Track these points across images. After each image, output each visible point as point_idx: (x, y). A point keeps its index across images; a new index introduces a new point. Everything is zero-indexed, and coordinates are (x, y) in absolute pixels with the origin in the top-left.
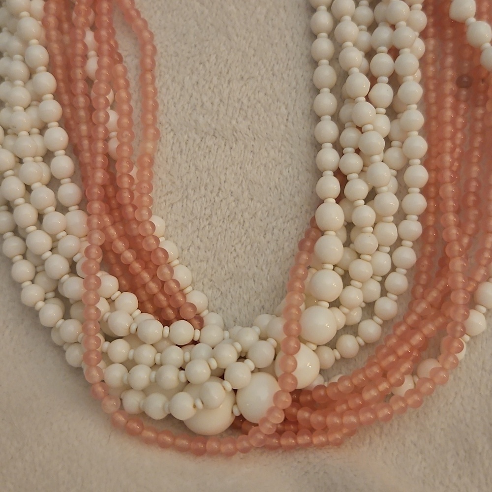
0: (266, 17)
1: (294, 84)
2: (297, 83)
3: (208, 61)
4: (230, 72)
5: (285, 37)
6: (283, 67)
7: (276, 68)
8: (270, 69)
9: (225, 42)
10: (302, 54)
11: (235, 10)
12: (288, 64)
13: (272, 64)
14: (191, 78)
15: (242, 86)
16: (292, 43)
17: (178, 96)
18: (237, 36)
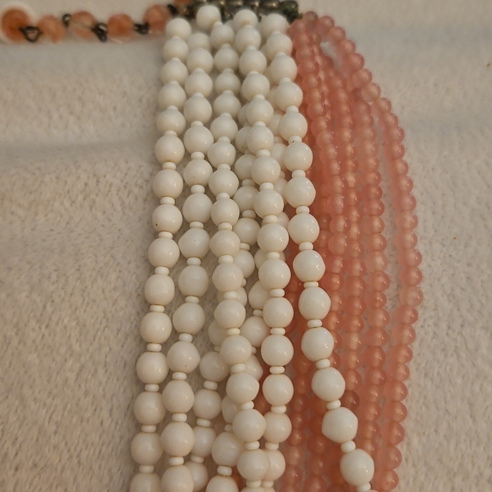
0: (78, 375)
1: (106, 480)
2: (111, 478)
4: (19, 453)
5: (101, 409)
6: (94, 454)
7: (84, 455)
8: (75, 455)
9: (17, 407)
10: (121, 438)
11: (37, 361)
12: (101, 451)
13: (79, 449)
15: (34, 477)
16: (110, 420)
18: (35, 400)
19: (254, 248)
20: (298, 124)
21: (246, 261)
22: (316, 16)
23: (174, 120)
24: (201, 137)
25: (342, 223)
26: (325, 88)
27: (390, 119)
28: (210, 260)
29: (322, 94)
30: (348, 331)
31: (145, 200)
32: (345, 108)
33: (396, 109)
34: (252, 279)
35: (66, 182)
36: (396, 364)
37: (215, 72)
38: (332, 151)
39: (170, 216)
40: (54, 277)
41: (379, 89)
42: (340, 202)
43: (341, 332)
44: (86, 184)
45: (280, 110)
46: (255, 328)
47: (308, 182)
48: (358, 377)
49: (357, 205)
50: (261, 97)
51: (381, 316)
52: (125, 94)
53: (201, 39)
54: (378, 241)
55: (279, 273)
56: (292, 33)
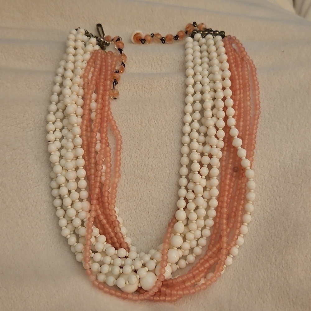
0: (165, 134)
2: (174, 161)
3: (142, 149)
4: (149, 154)
6: (170, 155)
7: (167, 154)
8: (164, 155)
9: (149, 142)
11: (154, 130)
14: (134, 155)
15: (153, 160)
17: (129, 161)
18: (154, 140)
19: (214, 99)
20: (227, 65)
21: (212, 102)
22: (231, 37)
23: (191, 64)
24: (199, 69)
25: (238, 92)
26: (234, 56)
27: (252, 65)
28: (202, 101)
29: (233, 58)
30: (240, 121)
31: (182, 88)
32: (239, 62)
33: (254, 63)
34: (213, 107)
35: (160, 82)
36: (253, 130)
37: (201, 52)
38: (236, 73)
39: (191, 90)
40: (158, 108)
41: (249, 57)
42: (238, 86)
43: (238, 121)
44: (166, 83)
45: (221, 62)
46: (215, 119)
47: (229, 81)
48: (242, 133)
49: (243, 89)
50: (215, 58)
51: (249, 117)
52: (174, 59)
53: (196, 43)
54: (248, 98)
55: (221, 104)
56: (224, 41)
